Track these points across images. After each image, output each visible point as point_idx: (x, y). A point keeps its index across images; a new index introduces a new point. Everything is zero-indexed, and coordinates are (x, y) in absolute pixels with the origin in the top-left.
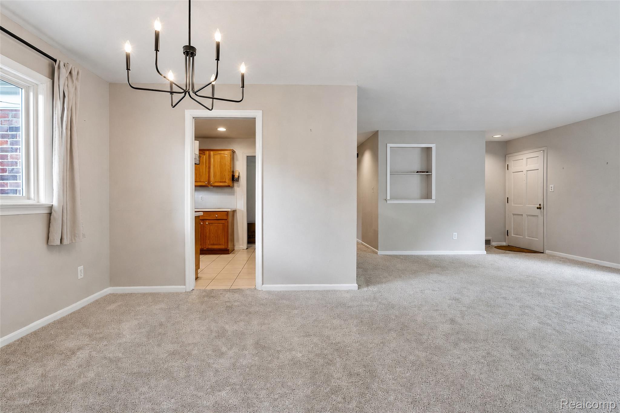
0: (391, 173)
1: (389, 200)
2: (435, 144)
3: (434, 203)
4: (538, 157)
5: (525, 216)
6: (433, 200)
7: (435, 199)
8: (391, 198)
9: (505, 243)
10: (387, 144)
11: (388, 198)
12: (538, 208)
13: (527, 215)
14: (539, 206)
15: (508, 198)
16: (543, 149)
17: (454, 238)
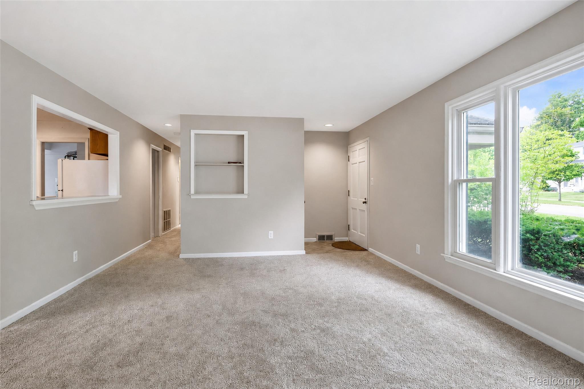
0: (196, 164)
1: (193, 195)
2: (247, 132)
3: (247, 198)
4: (364, 148)
5: (358, 210)
6: (246, 195)
7: (247, 193)
8: (197, 192)
9: (348, 238)
10: (191, 130)
11: (192, 191)
12: (364, 203)
13: (359, 209)
14: (364, 200)
15: (349, 191)
16: (367, 140)
17: (270, 237)
